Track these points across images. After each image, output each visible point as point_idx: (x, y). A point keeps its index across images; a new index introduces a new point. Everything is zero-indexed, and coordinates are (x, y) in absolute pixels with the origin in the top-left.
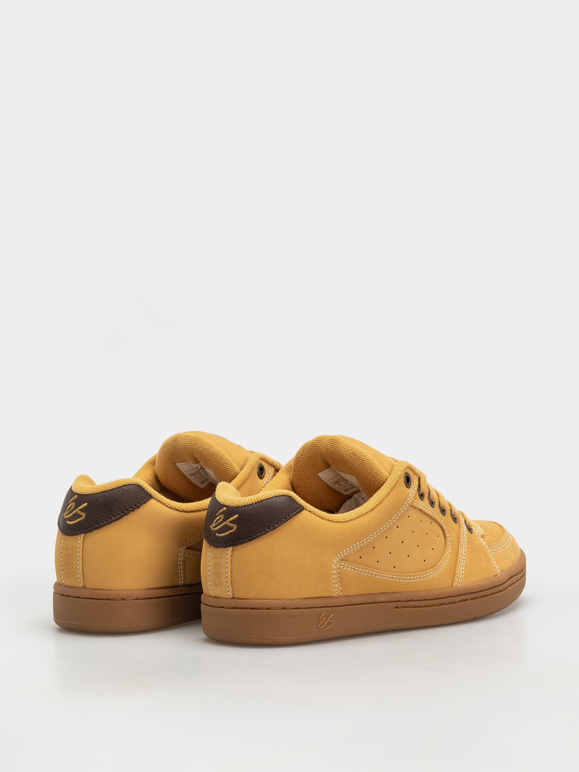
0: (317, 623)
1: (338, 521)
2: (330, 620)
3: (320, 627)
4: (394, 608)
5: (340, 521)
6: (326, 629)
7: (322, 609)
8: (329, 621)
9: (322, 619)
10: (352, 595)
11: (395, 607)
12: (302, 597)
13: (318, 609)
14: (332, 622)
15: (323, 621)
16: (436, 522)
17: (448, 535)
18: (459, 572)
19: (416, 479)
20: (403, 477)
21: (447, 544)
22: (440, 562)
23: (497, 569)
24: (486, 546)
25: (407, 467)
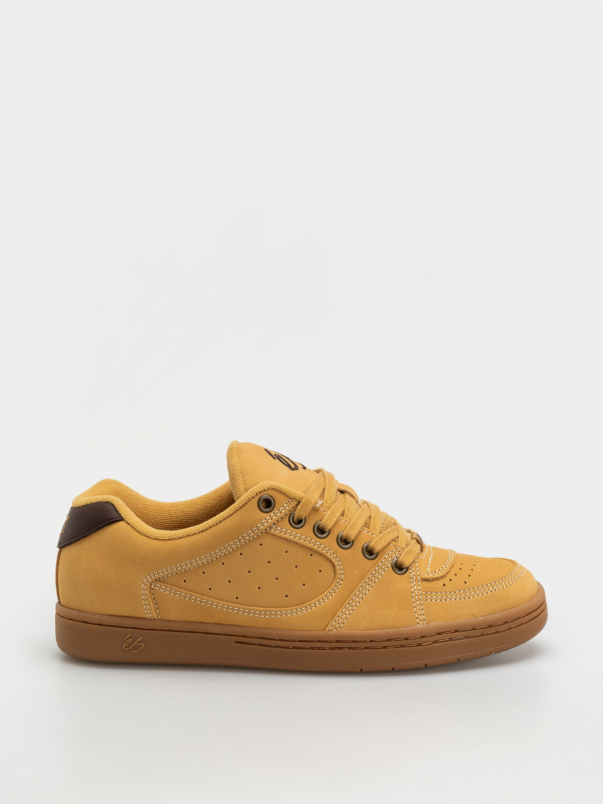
0: (121, 644)
1: (156, 538)
2: (137, 642)
3: (125, 649)
4: (235, 643)
5: (158, 538)
6: (133, 652)
7: (127, 630)
8: (137, 644)
9: (127, 641)
10: (173, 621)
11: (237, 642)
12: (106, 614)
13: (123, 629)
14: (143, 645)
15: (129, 643)
16: (321, 555)
17: (341, 571)
18: (341, 615)
19: (287, 504)
20: (256, 499)
21: (335, 582)
22: (313, 601)
23: (418, 619)
24: (415, 592)
25: (268, 489)
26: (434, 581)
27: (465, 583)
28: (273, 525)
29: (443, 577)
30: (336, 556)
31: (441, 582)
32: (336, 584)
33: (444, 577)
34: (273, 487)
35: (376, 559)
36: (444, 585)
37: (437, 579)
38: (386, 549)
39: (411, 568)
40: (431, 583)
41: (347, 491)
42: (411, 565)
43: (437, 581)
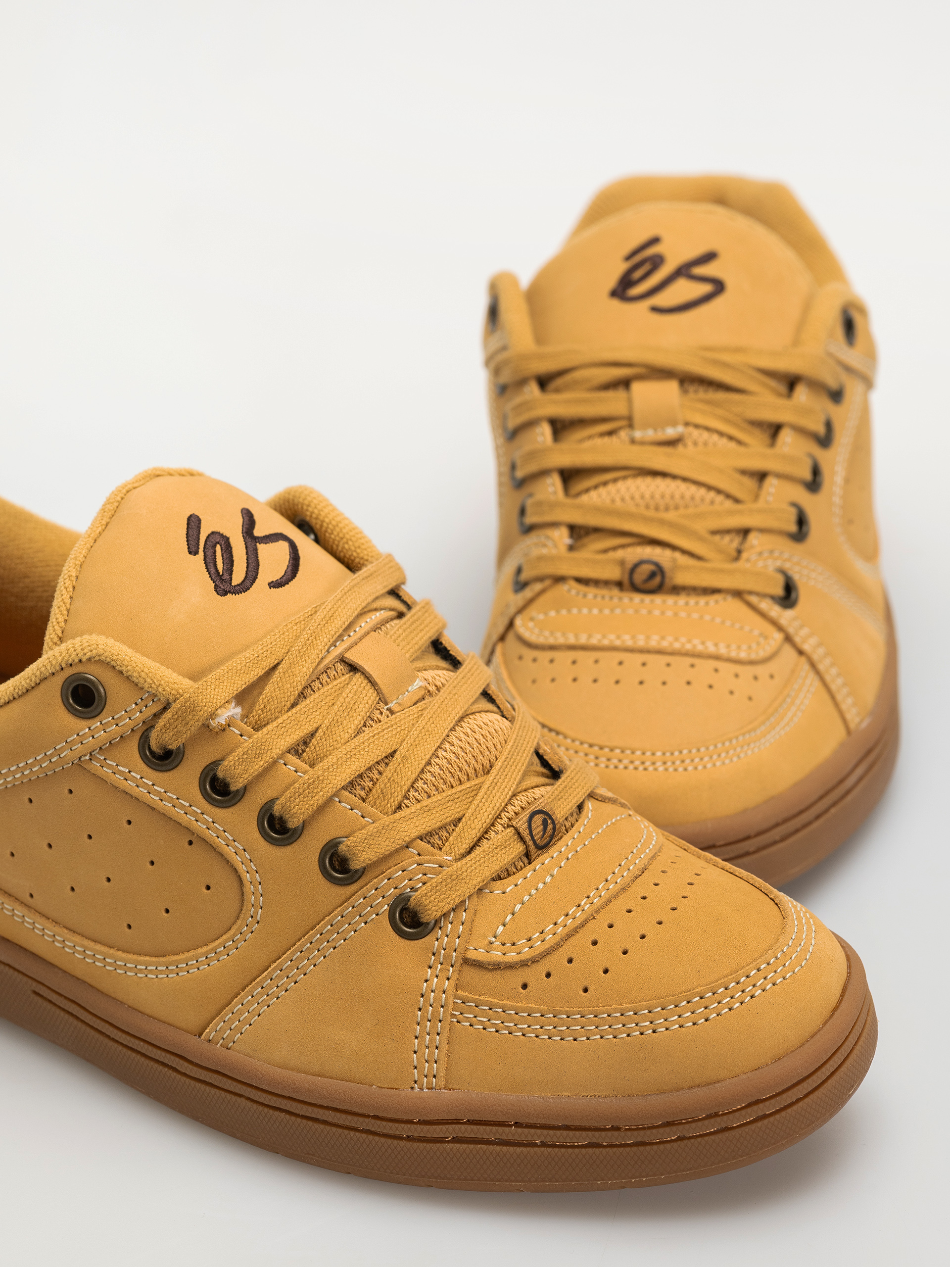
4: (32, 992)
11: (35, 993)
16: (213, 848)
17: (257, 899)
18: (238, 1012)
19: (136, 704)
20: (59, 680)
21: (239, 922)
22: (187, 955)
23: (418, 1072)
24: (429, 996)
25: (89, 659)
26: (499, 972)
27: (586, 990)
28: (98, 753)
29: (529, 964)
30: (249, 857)
31: (516, 978)
32: (241, 927)
33: (533, 962)
34: (103, 658)
35: (355, 884)
36: (525, 986)
37: (511, 966)
38: (391, 862)
39: (442, 924)
40: (488, 976)
41: (364, 669)
42: (445, 915)
43: (509, 973)
